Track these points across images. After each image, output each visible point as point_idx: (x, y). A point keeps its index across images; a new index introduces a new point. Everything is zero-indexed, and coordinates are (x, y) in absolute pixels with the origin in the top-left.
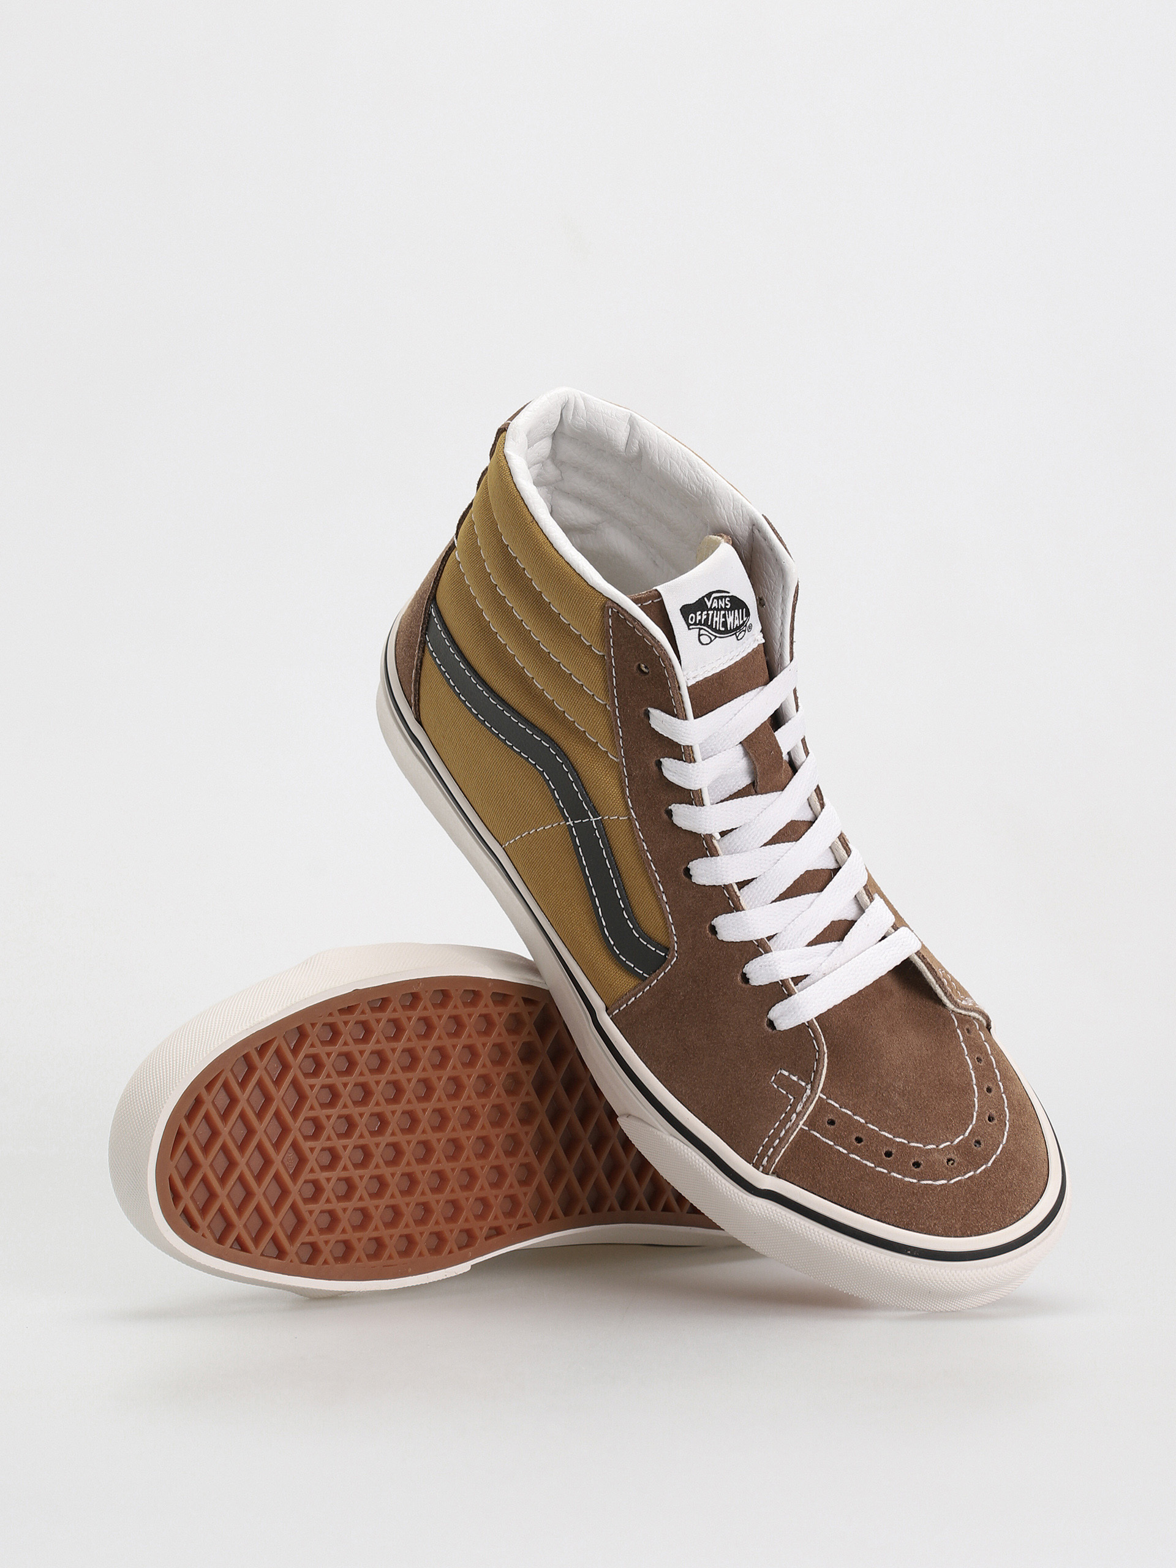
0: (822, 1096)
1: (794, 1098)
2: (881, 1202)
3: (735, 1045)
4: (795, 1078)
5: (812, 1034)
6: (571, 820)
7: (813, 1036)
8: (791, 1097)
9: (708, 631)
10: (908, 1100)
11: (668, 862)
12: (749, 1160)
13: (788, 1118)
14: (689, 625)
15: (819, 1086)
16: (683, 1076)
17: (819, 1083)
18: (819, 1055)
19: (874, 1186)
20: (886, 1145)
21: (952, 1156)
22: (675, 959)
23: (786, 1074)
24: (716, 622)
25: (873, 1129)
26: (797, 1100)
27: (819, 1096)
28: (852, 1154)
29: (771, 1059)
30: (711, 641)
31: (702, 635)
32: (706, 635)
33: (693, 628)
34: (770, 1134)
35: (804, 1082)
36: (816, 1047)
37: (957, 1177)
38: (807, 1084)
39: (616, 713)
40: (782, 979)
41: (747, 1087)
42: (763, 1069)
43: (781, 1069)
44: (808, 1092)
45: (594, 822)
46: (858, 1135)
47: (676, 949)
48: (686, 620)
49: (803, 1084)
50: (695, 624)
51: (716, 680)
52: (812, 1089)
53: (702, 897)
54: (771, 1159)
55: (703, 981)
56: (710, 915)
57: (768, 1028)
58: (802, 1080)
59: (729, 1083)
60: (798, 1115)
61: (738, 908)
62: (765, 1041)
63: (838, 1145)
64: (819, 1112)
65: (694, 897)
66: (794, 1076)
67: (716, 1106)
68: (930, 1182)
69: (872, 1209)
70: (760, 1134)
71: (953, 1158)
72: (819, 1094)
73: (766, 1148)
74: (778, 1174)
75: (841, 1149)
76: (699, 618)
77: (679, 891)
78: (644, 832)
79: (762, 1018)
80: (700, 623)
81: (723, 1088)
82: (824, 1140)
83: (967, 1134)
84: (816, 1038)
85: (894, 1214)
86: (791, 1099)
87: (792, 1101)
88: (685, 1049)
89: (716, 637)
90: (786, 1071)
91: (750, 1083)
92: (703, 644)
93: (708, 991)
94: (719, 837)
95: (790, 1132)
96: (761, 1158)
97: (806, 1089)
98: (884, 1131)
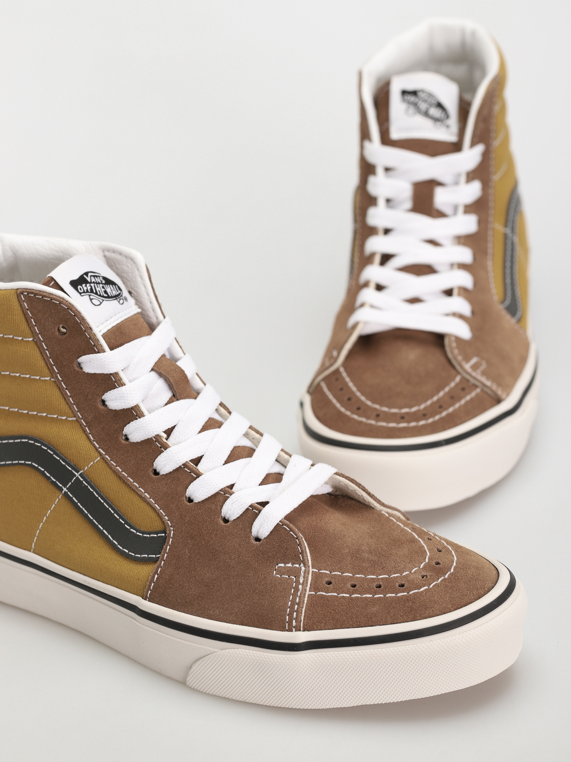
0: (314, 570)
1: (295, 577)
2: (388, 613)
3: (239, 564)
4: (290, 565)
5: (287, 528)
6: (65, 487)
7: (288, 529)
8: (293, 577)
9: (95, 297)
10: (376, 555)
11: (139, 471)
12: (283, 629)
13: (296, 589)
14: (80, 293)
15: (308, 561)
16: (213, 603)
17: (308, 559)
18: (298, 540)
19: (379, 606)
20: (374, 582)
21: (424, 574)
22: (172, 532)
23: (283, 565)
24: (99, 291)
25: (360, 577)
26: (297, 576)
27: (313, 571)
28: (353, 594)
29: (267, 560)
30: (101, 303)
31: (92, 299)
32: (95, 299)
33: (84, 295)
34: (289, 605)
35: (297, 564)
36: (294, 535)
37: (433, 582)
38: (300, 565)
39: (59, 379)
40: (250, 504)
41: (259, 585)
42: (265, 569)
43: (277, 565)
44: (303, 568)
45: (79, 477)
46: (351, 583)
47: (170, 525)
48: (77, 290)
49: (297, 566)
50: (84, 292)
51: (116, 330)
52: (305, 566)
53: (172, 481)
54: (298, 619)
55: (197, 535)
56: (183, 490)
57: (256, 542)
58: (295, 564)
59: (246, 589)
60: (303, 584)
61: (198, 475)
62: (258, 550)
63: (340, 594)
64: (317, 580)
65: (166, 484)
66: (289, 564)
67: (244, 609)
68: (416, 591)
69: (384, 619)
70: (283, 608)
71: (425, 575)
72: (311, 570)
73: (291, 615)
74: (307, 629)
75: (345, 595)
76: (85, 288)
77: (155, 486)
78: (114, 460)
79: (249, 537)
80: (87, 291)
81: (243, 595)
82: (330, 594)
83: (427, 560)
84: (291, 530)
85: (401, 616)
86: (293, 579)
87: (294, 579)
88: (206, 586)
89: (103, 300)
90: (282, 563)
91: (260, 582)
92: (95, 305)
93: (204, 539)
94: (165, 436)
95: (302, 595)
96: (290, 622)
97: (301, 568)
98: (369, 575)
